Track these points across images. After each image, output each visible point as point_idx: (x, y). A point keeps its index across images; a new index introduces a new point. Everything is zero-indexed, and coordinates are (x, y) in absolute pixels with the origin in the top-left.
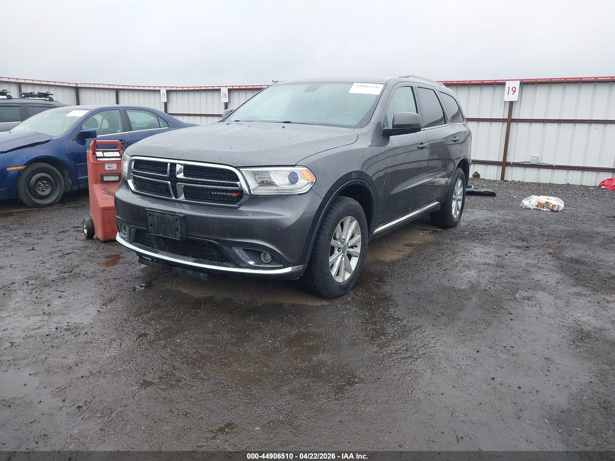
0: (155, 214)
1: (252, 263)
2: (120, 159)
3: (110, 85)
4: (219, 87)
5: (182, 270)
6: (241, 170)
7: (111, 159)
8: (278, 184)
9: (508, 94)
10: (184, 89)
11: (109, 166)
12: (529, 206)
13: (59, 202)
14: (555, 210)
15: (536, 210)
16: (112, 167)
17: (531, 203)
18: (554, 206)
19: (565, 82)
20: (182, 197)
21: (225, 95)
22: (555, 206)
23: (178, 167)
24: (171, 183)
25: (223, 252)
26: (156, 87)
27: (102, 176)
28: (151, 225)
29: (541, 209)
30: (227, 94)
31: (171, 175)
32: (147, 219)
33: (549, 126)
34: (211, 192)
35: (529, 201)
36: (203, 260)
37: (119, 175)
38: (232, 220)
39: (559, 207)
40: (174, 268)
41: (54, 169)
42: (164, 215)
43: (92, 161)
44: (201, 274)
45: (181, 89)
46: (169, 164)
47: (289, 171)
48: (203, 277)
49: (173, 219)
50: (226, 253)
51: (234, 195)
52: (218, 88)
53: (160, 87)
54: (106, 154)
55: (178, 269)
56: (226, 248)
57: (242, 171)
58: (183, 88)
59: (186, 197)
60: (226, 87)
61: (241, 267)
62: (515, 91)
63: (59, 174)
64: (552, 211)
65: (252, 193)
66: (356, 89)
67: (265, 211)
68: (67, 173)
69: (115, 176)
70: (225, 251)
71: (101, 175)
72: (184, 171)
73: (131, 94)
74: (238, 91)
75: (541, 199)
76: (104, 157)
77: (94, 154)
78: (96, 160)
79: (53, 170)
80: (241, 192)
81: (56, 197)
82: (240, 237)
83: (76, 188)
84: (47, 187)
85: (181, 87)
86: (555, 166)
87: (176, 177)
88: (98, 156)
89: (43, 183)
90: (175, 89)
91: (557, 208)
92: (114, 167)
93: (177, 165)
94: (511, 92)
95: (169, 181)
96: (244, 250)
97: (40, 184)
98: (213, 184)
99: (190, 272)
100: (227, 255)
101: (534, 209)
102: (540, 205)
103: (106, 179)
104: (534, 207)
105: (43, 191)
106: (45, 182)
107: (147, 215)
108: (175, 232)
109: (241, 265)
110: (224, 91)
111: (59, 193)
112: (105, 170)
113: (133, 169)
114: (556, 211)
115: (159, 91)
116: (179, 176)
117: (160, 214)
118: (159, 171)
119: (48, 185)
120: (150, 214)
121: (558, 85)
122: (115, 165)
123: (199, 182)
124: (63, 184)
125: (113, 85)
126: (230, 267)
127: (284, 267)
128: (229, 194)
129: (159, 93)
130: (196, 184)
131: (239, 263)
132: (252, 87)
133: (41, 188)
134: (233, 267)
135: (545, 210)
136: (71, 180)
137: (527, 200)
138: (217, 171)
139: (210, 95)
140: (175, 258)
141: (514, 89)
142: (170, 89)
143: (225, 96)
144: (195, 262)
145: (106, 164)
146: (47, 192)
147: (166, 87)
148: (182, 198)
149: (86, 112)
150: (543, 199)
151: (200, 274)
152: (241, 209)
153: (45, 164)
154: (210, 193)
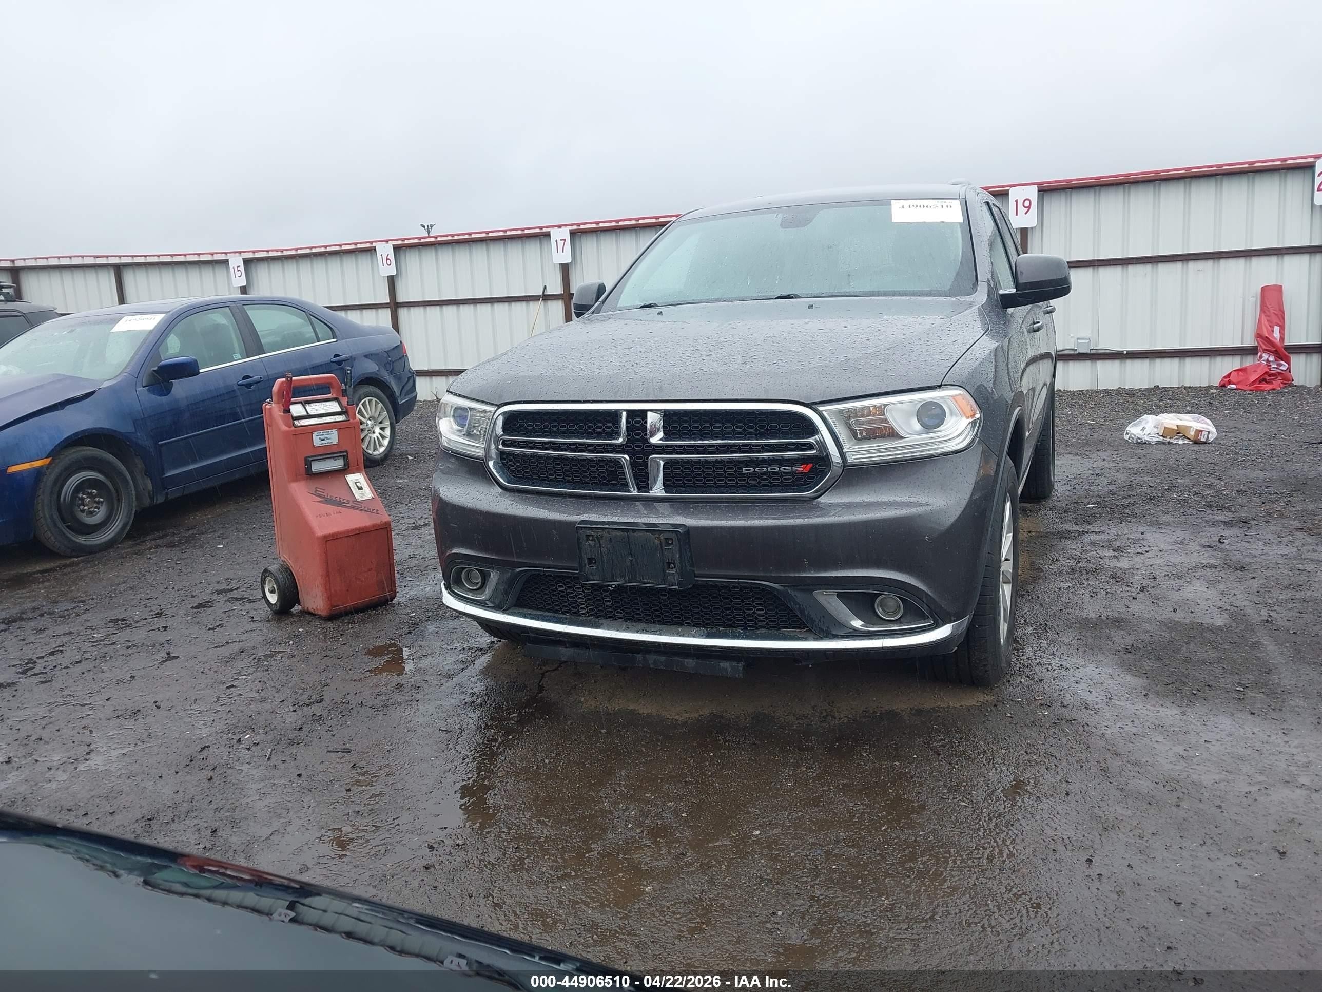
0: (605, 534)
1: (857, 624)
2: (343, 418)
3: (98, 257)
4: (371, 243)
5: (663, 659)
6: (821, 409)
7: (324, 418)
8: (902, 433)
9: (1017, 214)
10: (285, 253)
11: (322, 437)
12: (1146, 438)
13: (129, 537)
14: (1203, 439)
15: (1164, 443)
16: (327, 439)
17: (1147, 431)
18: (1199, 432)
19: (1157, 180)
20: (655, 488)
21: (387, 259)
22: (1202, 431)
23: (652, 418)
24: (630, 458)
25: (791, 605)
26: (217, 253)
27: (308, 463)
28: (590, 560)
29: (1171, 440)
30: (392, 257)
31: (630, 440)
32: (580, 549)
33: (1105, 273)
34: (741, 468)
35: (1141, 428)
36: (729, 630)
37: (344, 456)
38: (793, 528)
39: (1209, 433)
40: (639, 657)
41: (111, 458)
42: (631, 533)
43: (284, 428)
44: (725, 665)
45: (279, 254)
46: (624, 415)
47: (918, 401)
48: (729, 669)
49: (657, 541)
50: (800, 608)
51: (800, 469)
52: (368, 245)
53: (226, 253)
54: (313, 409)
55: (652, 658)
56: (799, 596)
57: (824, 413)
58: (282, 251)
59: (667, 487)
60: (387, 241)
61: (835, 637)
62: (1029, 208)
63: (122, 468)
64: (1196, 442)
65: (850, 459)
66: (901, 213)
67: (885, 498)
68: (139, 464)
69: (335, 458)
70: (796, 603)
71: (306, 459)
72: (664, 428)
73: (154, 276)
74: (416, 250)
75: (1167, 421)
76: (309, 417)
77: (287, 411)
78: (294, 424)
79: (109, 463)
80: (821, 461)
81: (120, 526)
82: (836, 567)
83: (160, 499)
84: (98, 502)
85: (277, 251)
86: (1125, 352)
87: (647, 441)
88: (295, 415)
89: (90, 495)
90: (264, 255)
91: (1206, 436)
92: (333, 437)
93: (649, 414)
94: (1022, 210)
95: (624, 454)
96: (839, 595)
97: (83, 499)
98: (750, 448)
99: (690, 663)
100: (802, 611)
101: (1158, 443)
102: (1168, 432)
103: (317, 467)
104: (1157, 439)
105: (91, 513)
106: (94, 491)
107: (579, 539)
108: (664, 571)
109: (834, 633)
110: (385, 251)
111: (125, 514)
112: (314, 446)
113: (502, 435)
114: (1205, 443)
115: (226, 262)
116: (656, 440)
117: (619, 533)
118: (589, 433)
119: (101, 500)
120: (588, 536)
121: (1113, 189)
122: (335, 432)
123: (711, 449)
124: (134, 492)
125: (107, 257)
126: (806, 639)
127: (936, 626)
128: (788, 469)
129: (225, 269)
130: (704, 454)
131: (828, 628)
132: (450, 238)
133: (86, 508)
134: (815, 639)
135: (1181, 442)
136: (151, 479)
137: (1135, 425)
138: (756, 418)
139: (349, 263)
140: (653, 632)
141: (1027, 204)
142: (250, 255)
143: (389, 261)
144: (709, 636)
145: (316, 433)
146: (101, 514)
147: (240, 253)
148: (658, 490)
149: (160, 317)
150: (1171, 420)
151: (722, 664)
152: (823, 499)
153: (91, 448)
154: (735, 471)
